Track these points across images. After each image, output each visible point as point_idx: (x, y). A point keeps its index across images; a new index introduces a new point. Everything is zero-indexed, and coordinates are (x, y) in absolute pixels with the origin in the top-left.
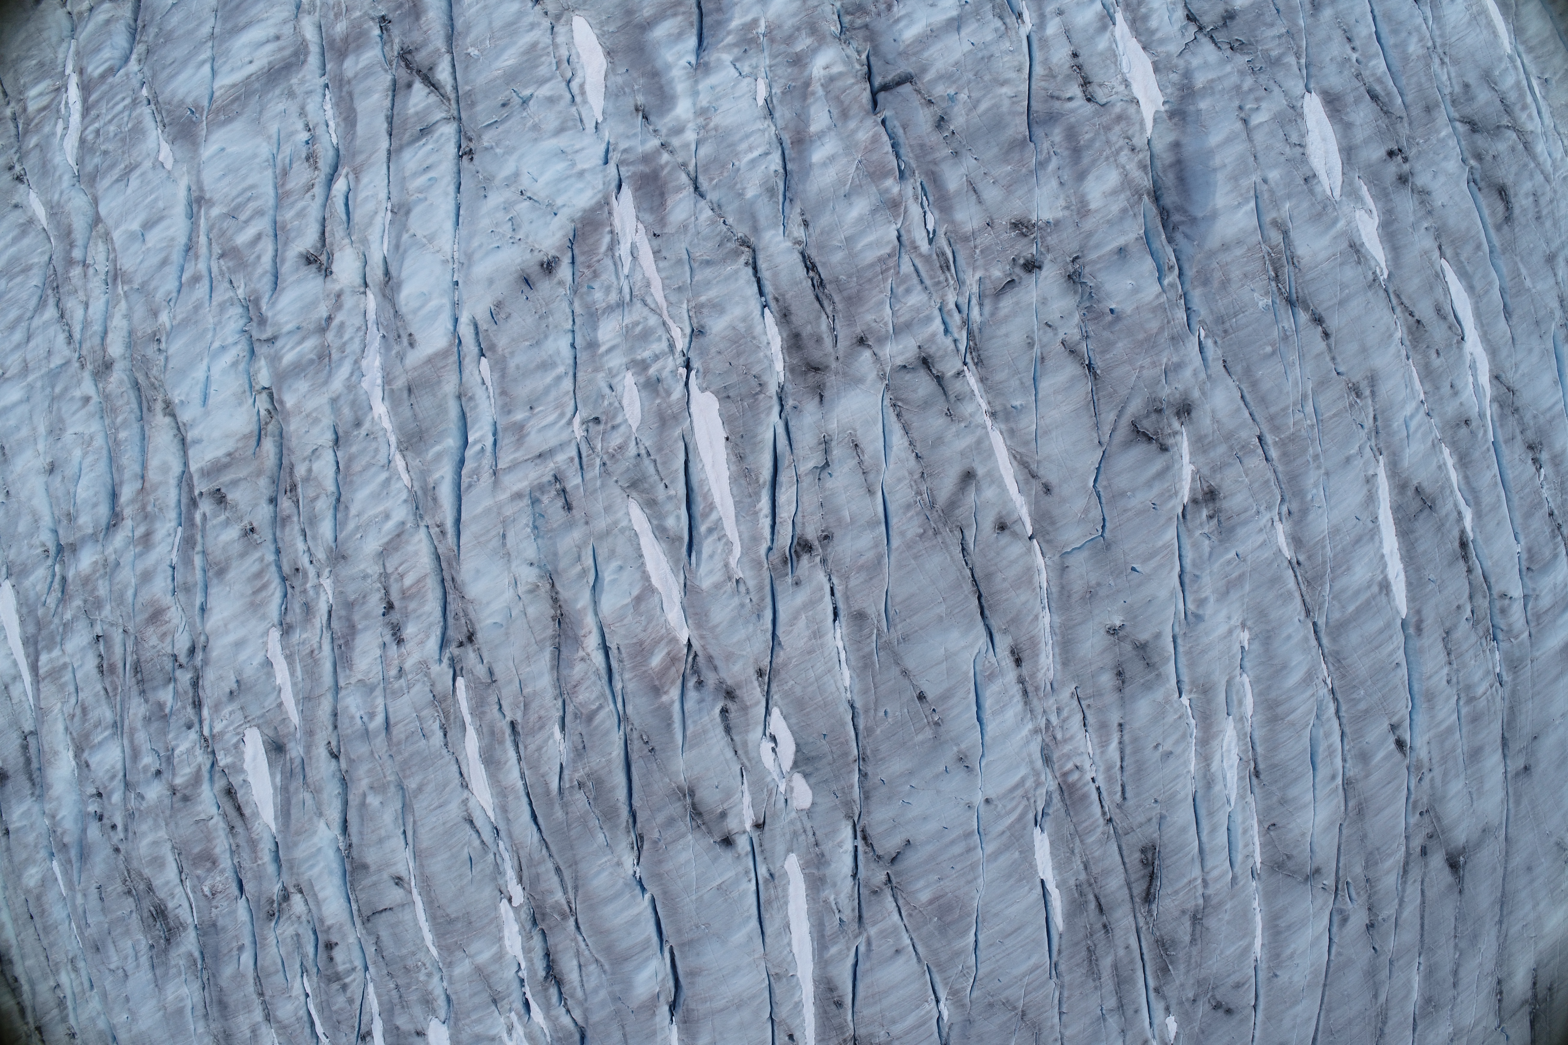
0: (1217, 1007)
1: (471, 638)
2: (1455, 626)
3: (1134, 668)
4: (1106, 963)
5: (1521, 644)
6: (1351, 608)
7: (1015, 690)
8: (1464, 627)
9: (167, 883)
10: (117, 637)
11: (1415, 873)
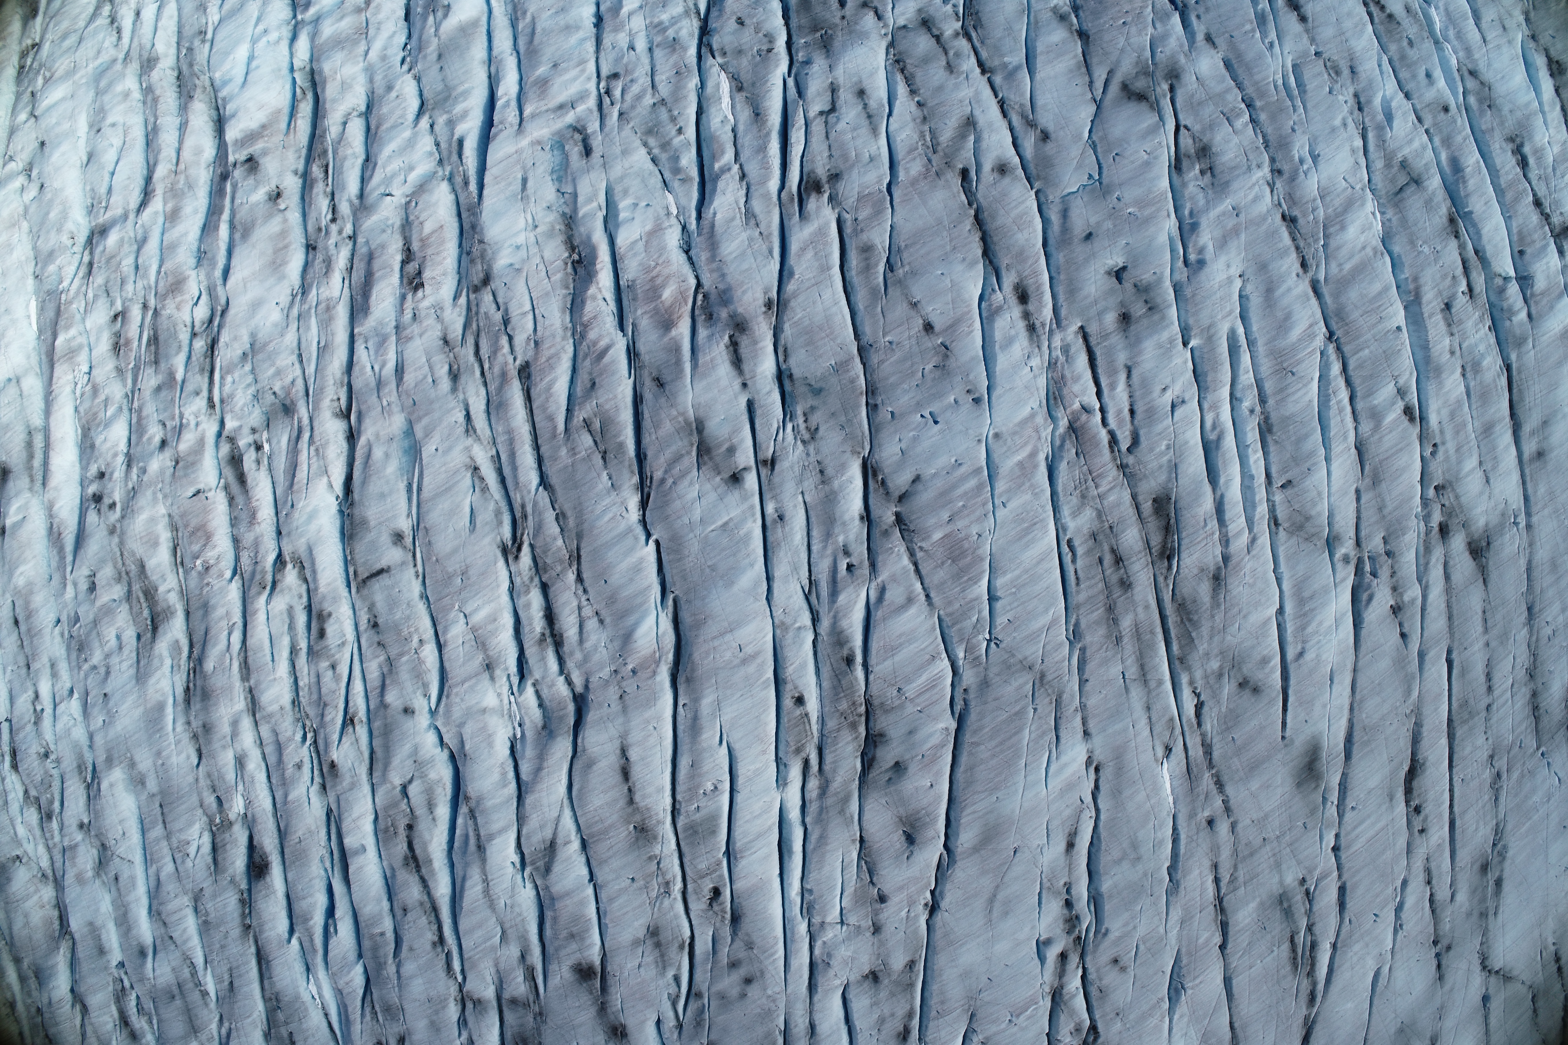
0: (1243, 685)
1: (486, 280)
2: (1453, 296)
3: (1138, 309)
4: (1126, 623)
5: (1521, 324)
6: (1348, 267)
7: (1021, 325)
8: (1461, 300)
9: (159, 565)
10: (136, 313)
11: (1438, 553)
